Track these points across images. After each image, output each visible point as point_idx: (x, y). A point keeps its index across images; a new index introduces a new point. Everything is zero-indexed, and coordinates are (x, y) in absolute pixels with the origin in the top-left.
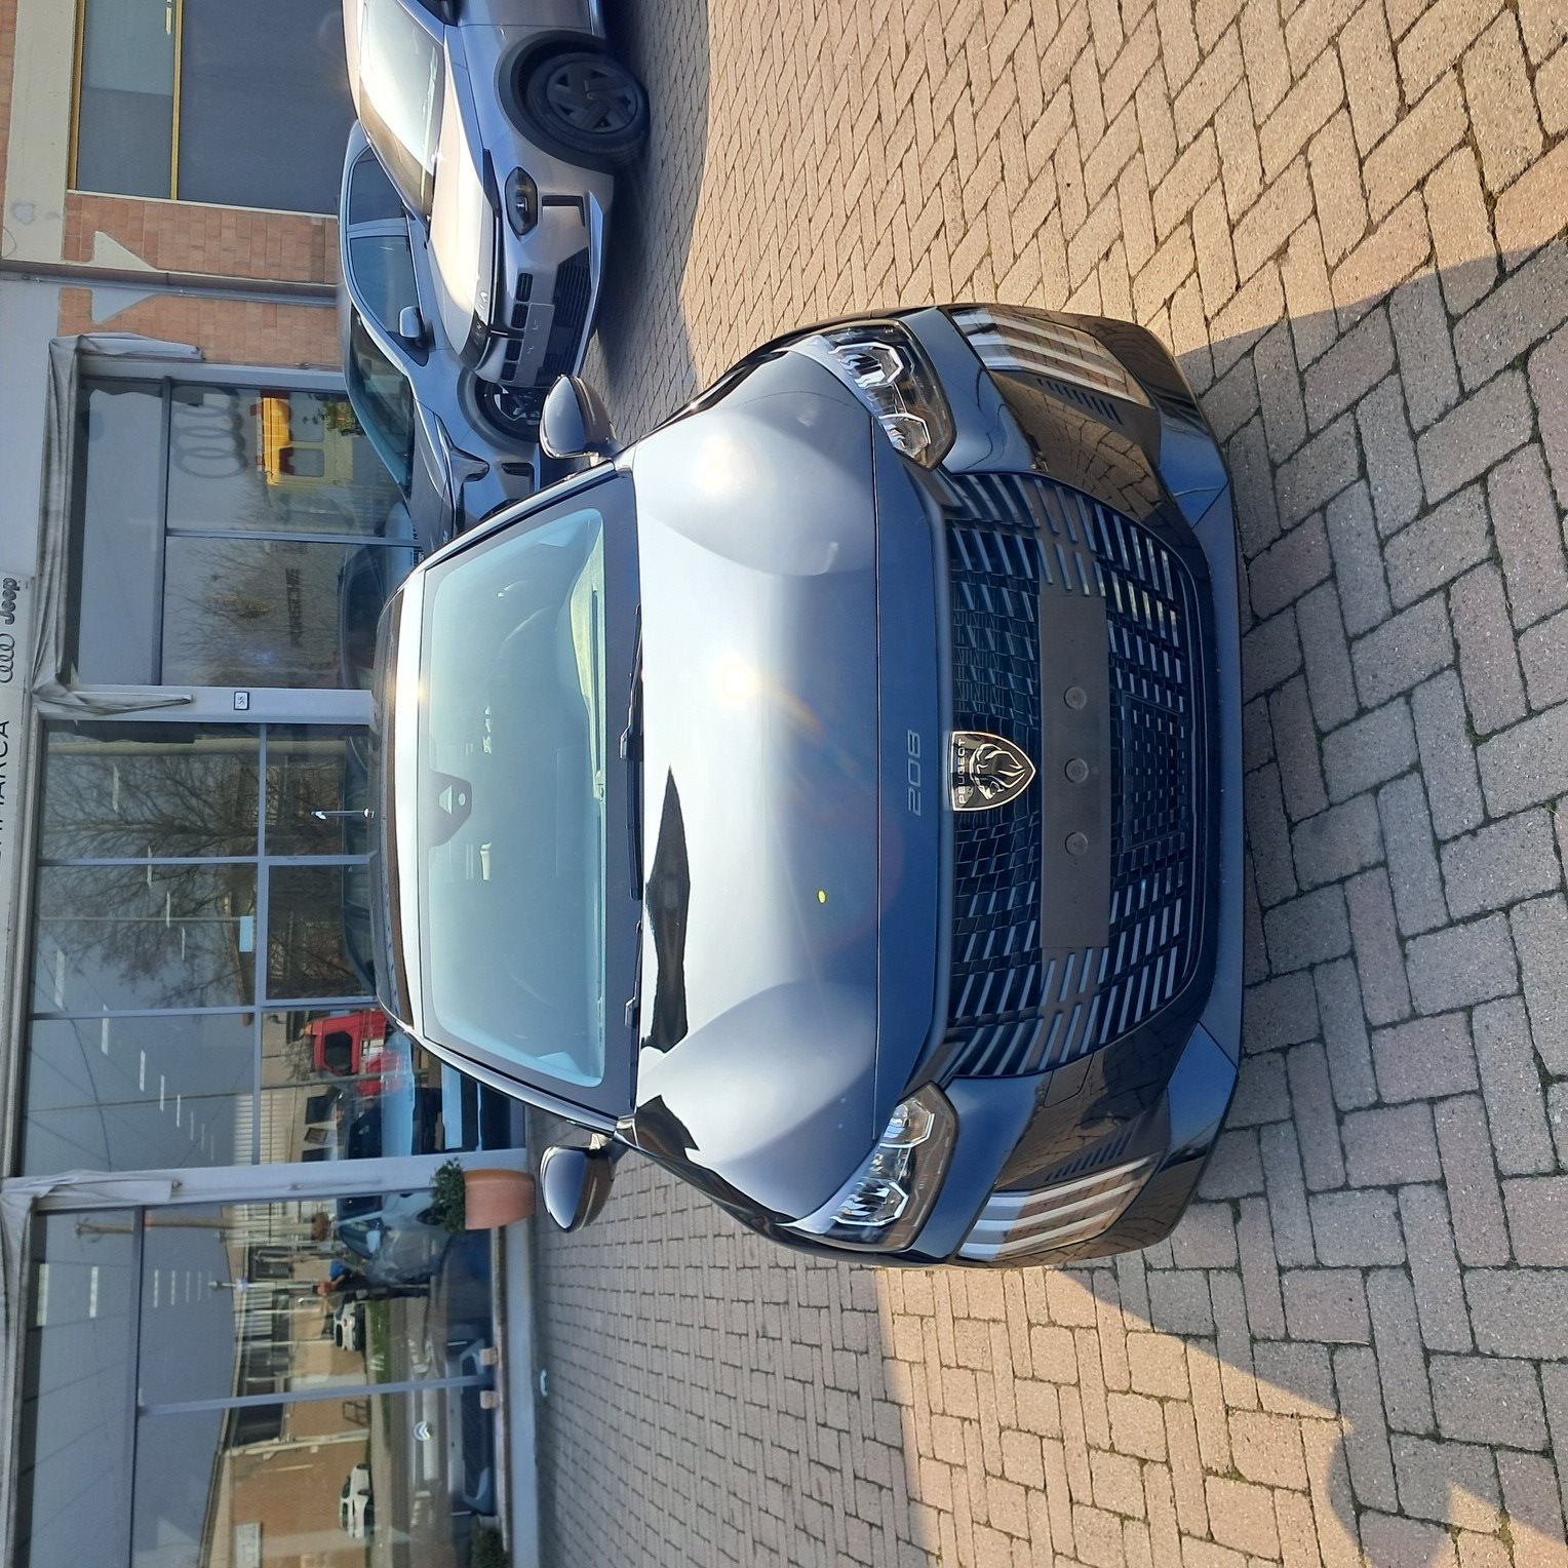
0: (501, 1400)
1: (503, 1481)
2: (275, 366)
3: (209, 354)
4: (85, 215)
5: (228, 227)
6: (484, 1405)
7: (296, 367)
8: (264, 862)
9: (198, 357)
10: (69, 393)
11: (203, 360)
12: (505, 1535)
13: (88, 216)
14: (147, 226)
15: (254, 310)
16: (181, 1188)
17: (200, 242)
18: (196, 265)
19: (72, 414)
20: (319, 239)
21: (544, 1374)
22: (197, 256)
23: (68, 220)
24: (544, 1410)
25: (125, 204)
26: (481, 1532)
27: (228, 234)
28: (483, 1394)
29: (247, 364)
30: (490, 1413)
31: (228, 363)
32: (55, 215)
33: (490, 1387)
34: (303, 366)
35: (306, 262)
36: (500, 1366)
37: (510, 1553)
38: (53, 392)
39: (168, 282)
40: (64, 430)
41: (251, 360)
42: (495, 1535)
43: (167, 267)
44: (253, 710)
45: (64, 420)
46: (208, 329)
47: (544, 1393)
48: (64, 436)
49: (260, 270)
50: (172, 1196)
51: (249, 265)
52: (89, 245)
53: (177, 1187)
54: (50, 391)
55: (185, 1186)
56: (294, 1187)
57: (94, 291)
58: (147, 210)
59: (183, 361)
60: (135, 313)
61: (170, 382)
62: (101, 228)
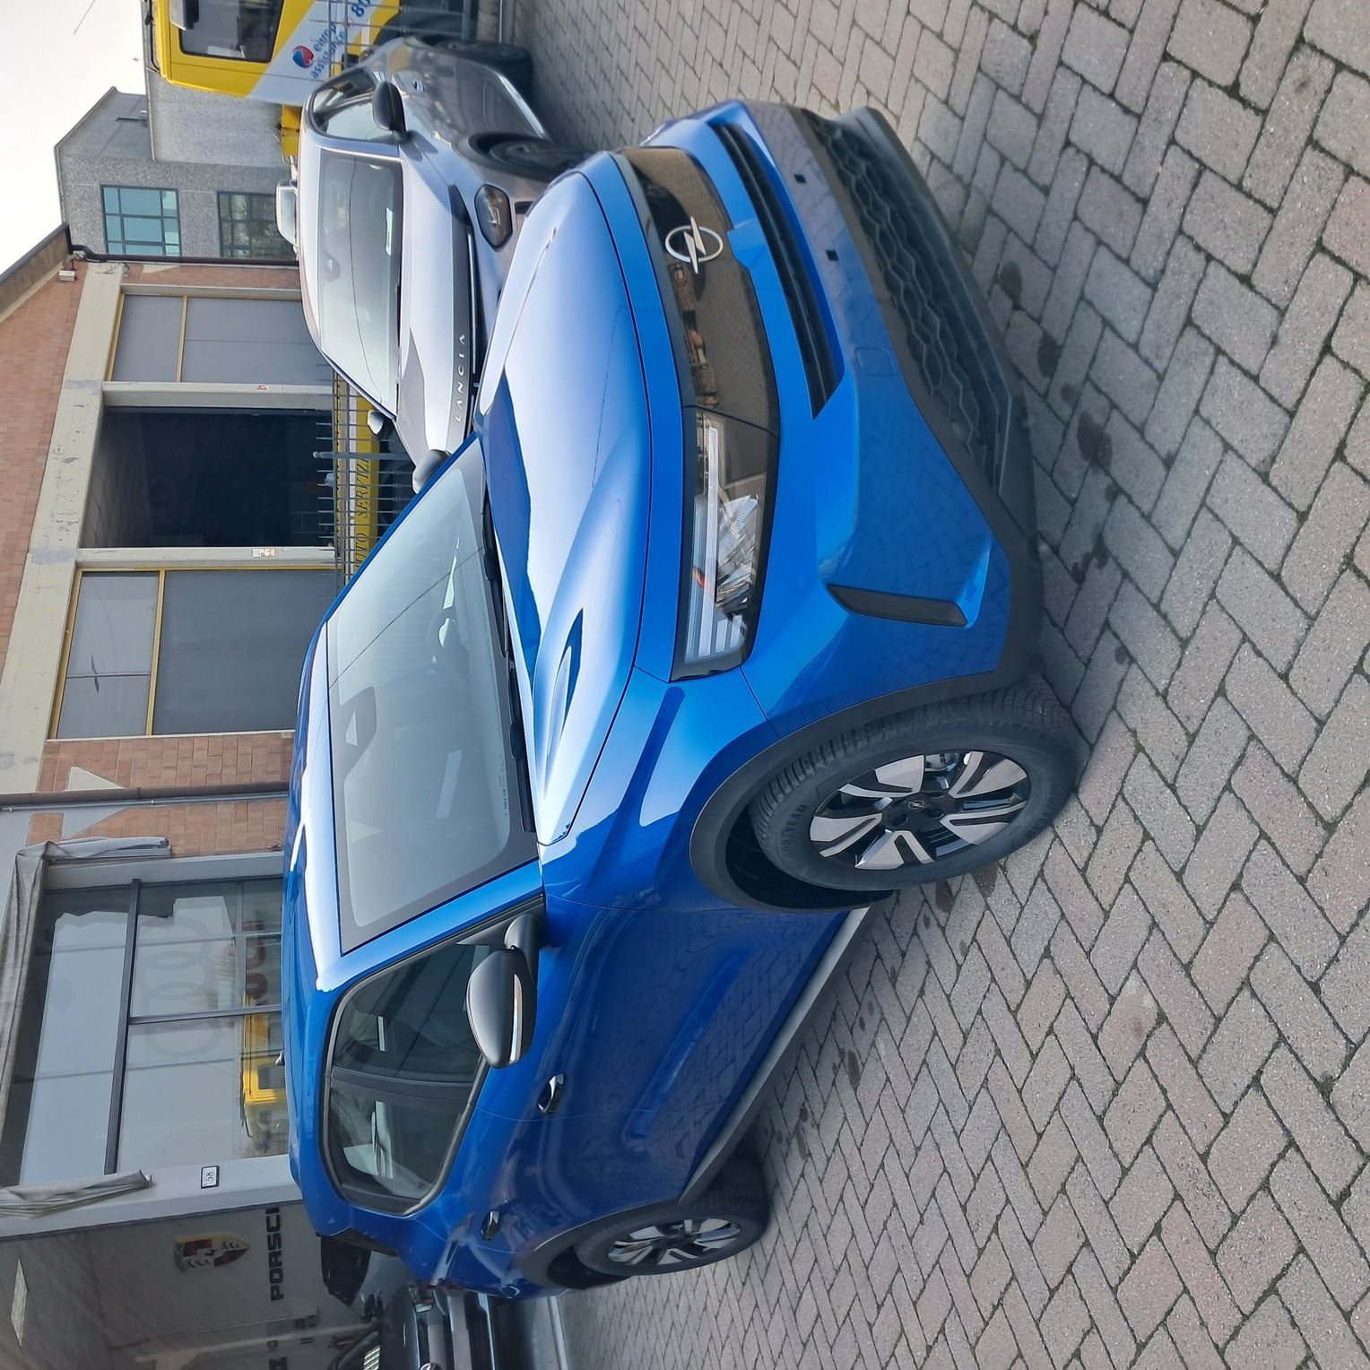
2: (246, 852)
3: (177, 850)
5: (200, 749)
9: (165, 851)
10: (31, 895)
11: (172, 855)
13: (64, 756)
14: (120, 757)
15: (224, 809)
17: (172, 764)
18: (168, 780)
19: (33, 912)
20: (289, 748)
22: (172, 774)
23: (45, 761)
25: (101, 744)
27: (200, 756)
29: (218, 856)
31: (199, 853)
32: (33, 759)
35: (278, 767)
38: (15, 895)
39: (140, 796)
40: (23, 927)
41: (221, 850)
43: (138, 782)
44: (224, 1187)
45: (24, 918)
46: (179, 830)
48: (23, 933)
49: (230, 778)
51: (220, 776)
52: (64, 777)
54: (11, 896)
57: (65, 812)
58: (121, 745)
59: (152, 858)
60: (105, 825)
61: (138, 884)
62: (76, 764)
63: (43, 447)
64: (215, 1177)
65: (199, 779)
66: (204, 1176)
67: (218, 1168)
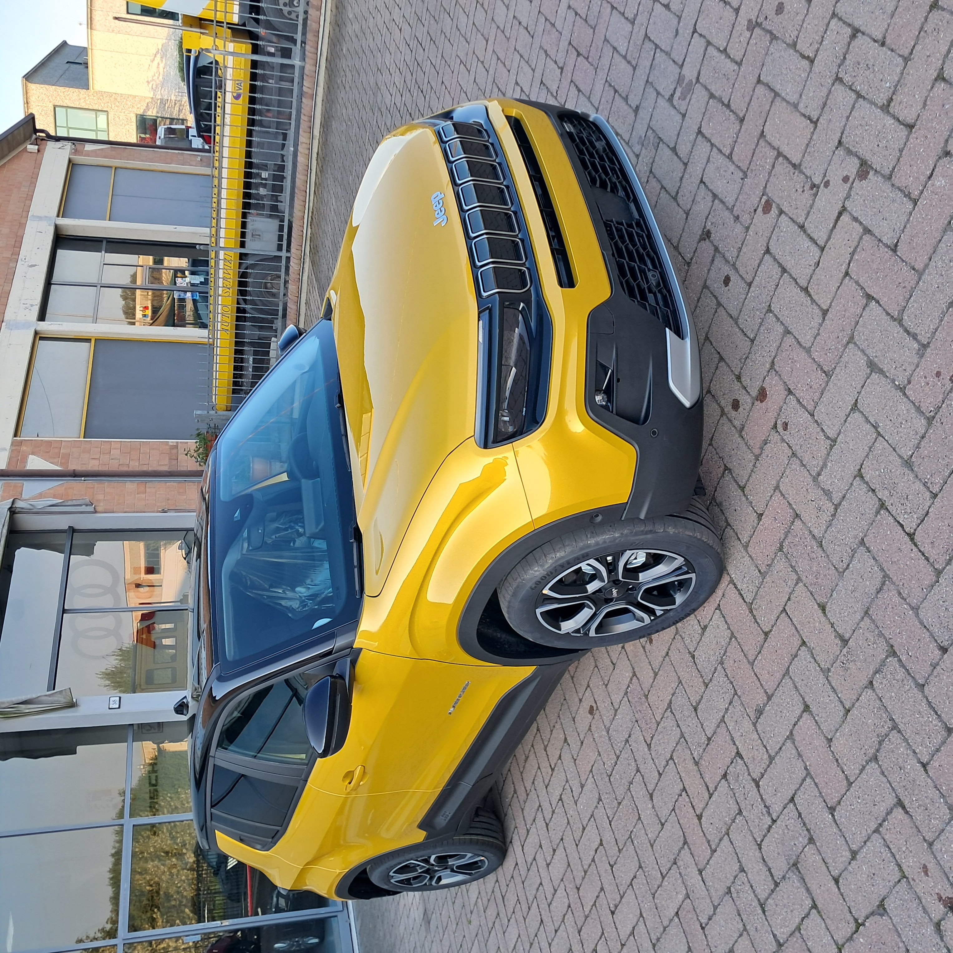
2: (144, 512)
3: (98, 509)
4: (24, 448)
5: (115, 449)
7: (158, 512)
9: (92, 509)
11: (96, 512)
14: (63, 451)
15: (130, 485)
17: (98, 457)
18: (93, 466)
20: (174, 451)
22: (96, 462)
23: (12, 451)
27: (115, 452)
32: (4, 450)
34: (163, 511)
35: (166, 461)
39: (75, 475)
43: (73, 466)
44: (123, 709)
46: (101, 497)
49: (134, 466)
51: (128, 465)
52: (24, 460)
57: (25, 483)
58: (63, 443)
59: (82, 513)
60: (51, 491)
61: (73, 530)
62: (33, 454)
63: (13, 257)
64: (118, 703)
65: (114, 466)
66: (111, 702)
67: (120, 698)
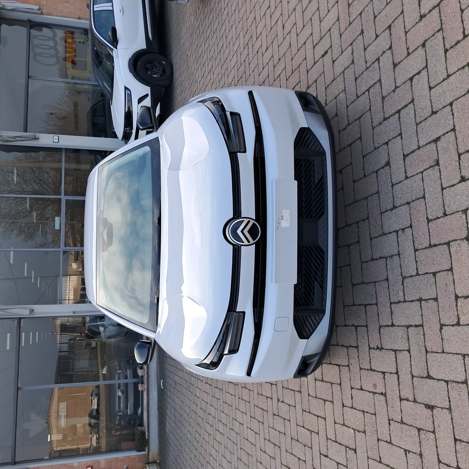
0: (146, 388)
1: (146, 415)
2: (68, 17)
3: (44, 12)
6: (140, 389)
7: (76, 18)
8: (64, 198)
9: (40, 12)
11: (42, 13)
12: (147, 434)
16: (33, 312)
21: (162, 381)
24: (162, 393)
26: (138, 432)
28: (139, 385)
29: (58, 16)
30: (142, 392)
31: (51, 15)
33: (142, 383)
34: (79, 18)
36: (146, 376)
37: (149, 440)
41: (59, 14)
42: (143, 433)
44: (60, 143)
46: (44, 2)
47: (162, 388)
50: (29, 314)
53: (32, 311)
55: (35, 311)
56: (74, 312)
59: (34, 13)
61: (30, 21)
64: (57, 140)
66: (54, 139)
67: (58, 137)
